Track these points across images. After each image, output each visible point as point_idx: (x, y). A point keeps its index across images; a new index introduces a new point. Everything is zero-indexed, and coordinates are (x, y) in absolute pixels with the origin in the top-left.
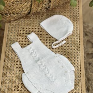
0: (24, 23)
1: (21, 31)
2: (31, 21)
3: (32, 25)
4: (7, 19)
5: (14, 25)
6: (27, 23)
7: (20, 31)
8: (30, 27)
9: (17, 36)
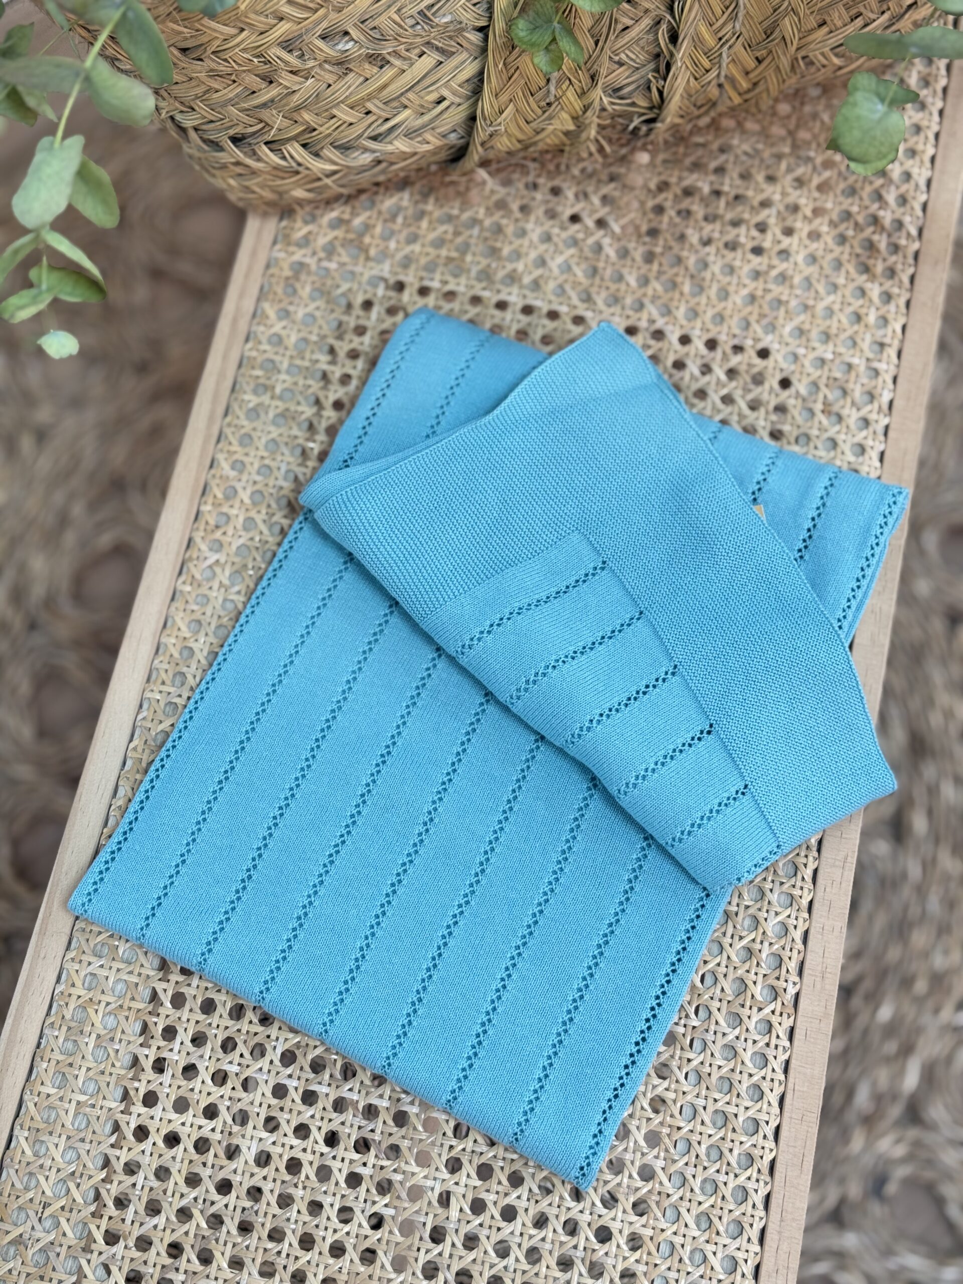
0: (413, 239)
1: (368, 305)
2: (475, 221)
3: (474, 271)
4: (252, 183)
5: (322, 241)
6: (439, 243)
7: (357, 311)
8: (460, 285)
9: (332, 351)
